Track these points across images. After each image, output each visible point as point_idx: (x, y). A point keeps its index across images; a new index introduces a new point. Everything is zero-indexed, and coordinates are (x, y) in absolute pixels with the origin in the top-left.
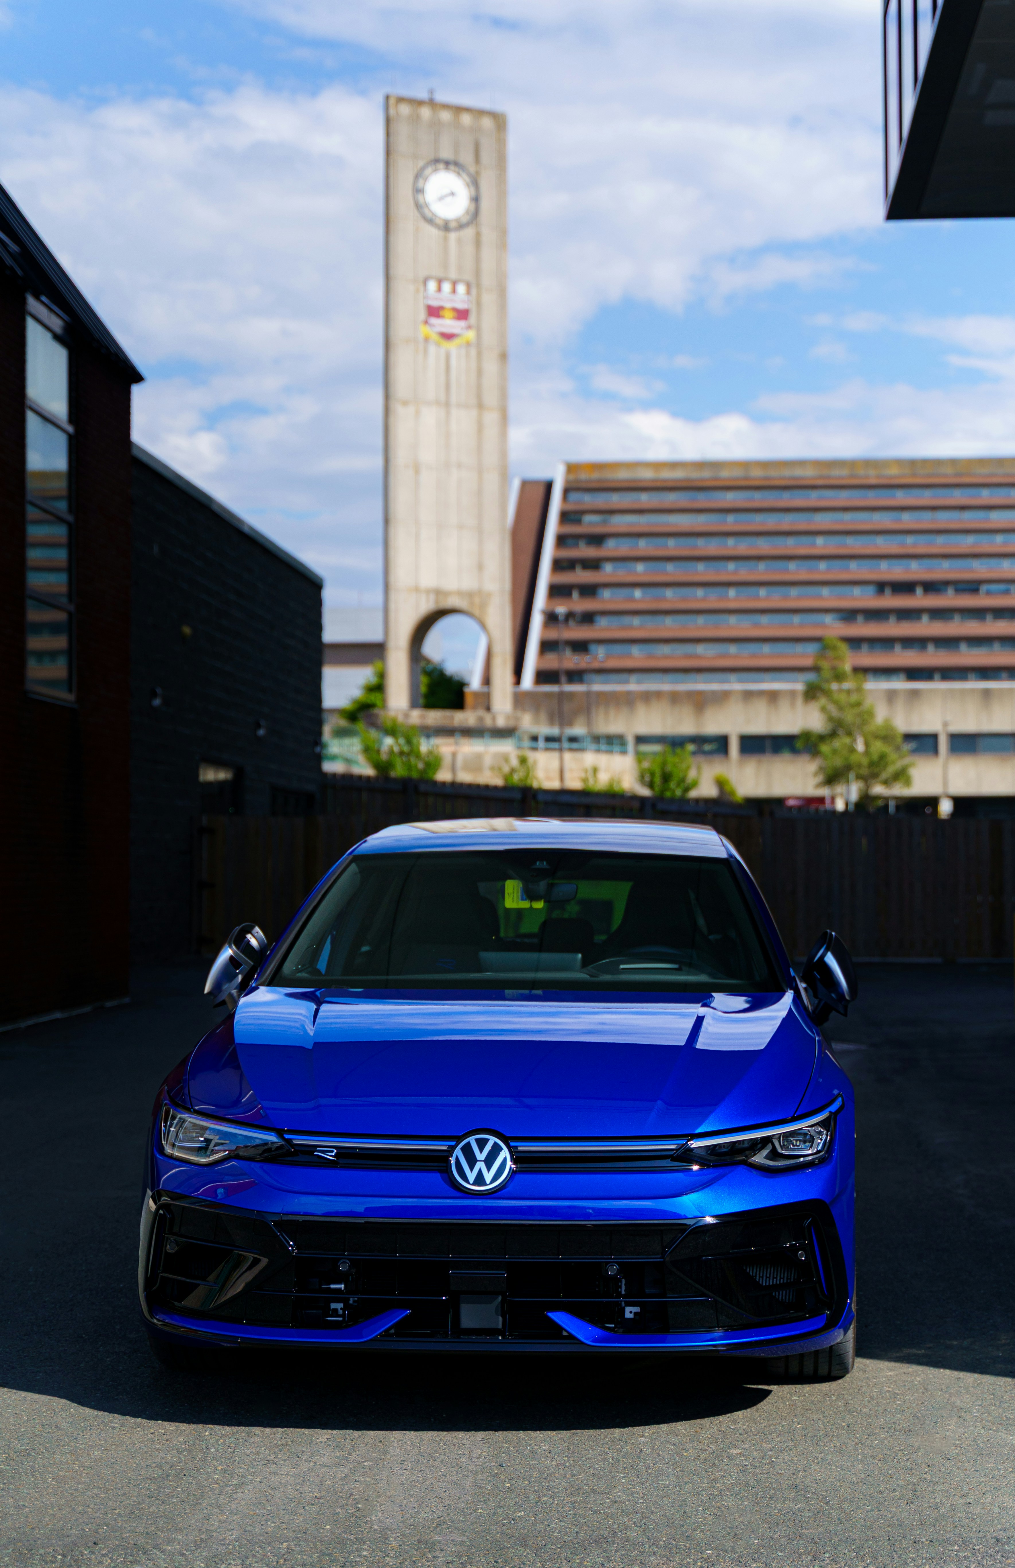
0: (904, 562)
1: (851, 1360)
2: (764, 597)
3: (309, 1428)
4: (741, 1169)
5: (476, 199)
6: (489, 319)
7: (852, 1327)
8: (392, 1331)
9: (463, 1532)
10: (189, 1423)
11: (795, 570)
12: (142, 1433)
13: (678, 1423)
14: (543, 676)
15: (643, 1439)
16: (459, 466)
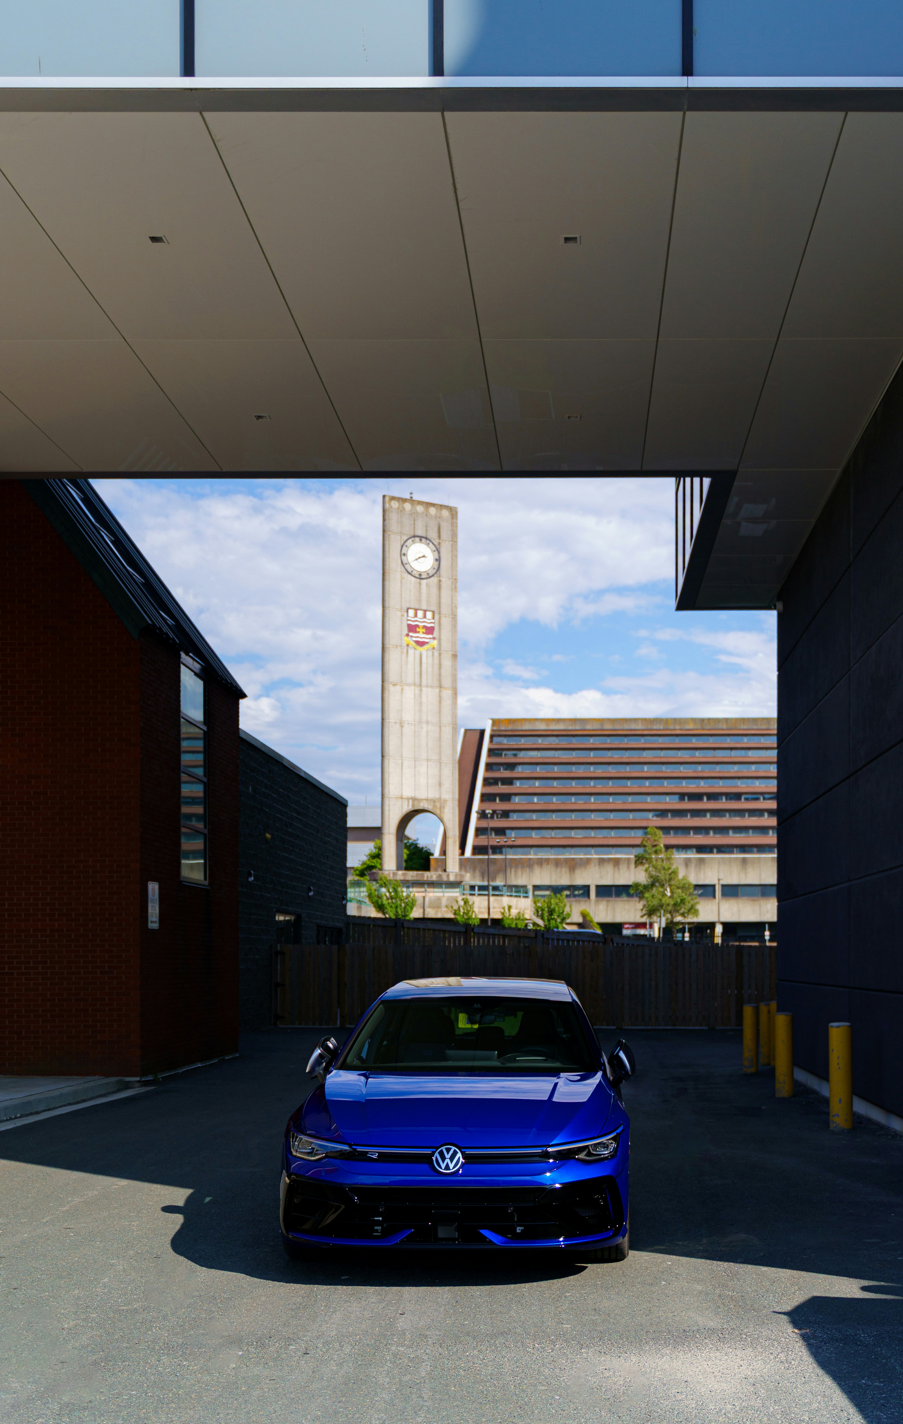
0: (697, 781)
1: (627, 1252)
2: (612, 802)
3: (364, 1286)
4: (573, 1161)
5: (438, 560)
6: (446, 634)
7: (627, 1235)
8: (405, 1240)
9: (440, 1330)
10: (306, 1284)
11: (630, 786)
12: (284, 1289)
13: (542, 1282)
14: (477, 850)
15: (525, 1289)
16: (427, 723)
